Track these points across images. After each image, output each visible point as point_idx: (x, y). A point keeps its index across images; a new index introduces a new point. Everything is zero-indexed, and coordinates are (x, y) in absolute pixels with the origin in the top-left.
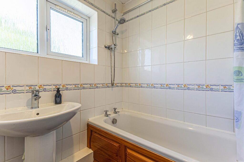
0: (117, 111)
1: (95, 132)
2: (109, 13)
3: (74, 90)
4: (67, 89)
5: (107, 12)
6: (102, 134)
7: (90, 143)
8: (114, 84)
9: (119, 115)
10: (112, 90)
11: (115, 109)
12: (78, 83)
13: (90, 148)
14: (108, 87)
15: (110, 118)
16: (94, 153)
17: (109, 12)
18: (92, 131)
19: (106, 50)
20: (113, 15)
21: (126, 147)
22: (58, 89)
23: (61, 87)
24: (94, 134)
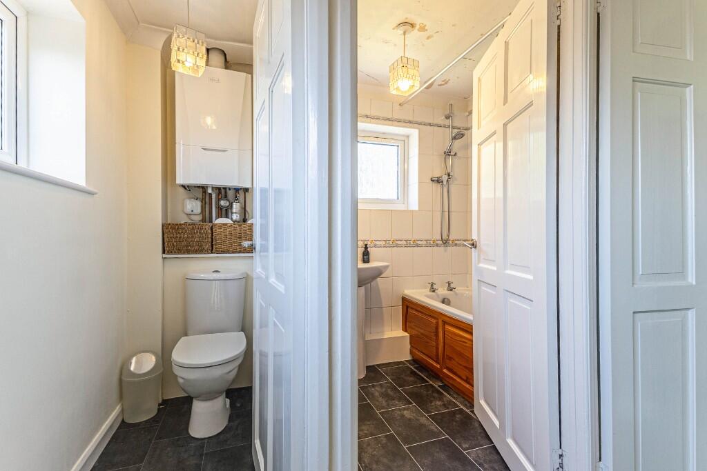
0: (452, 286)
1: (412, 308)
2: (440, 122)
3: (385, 249)
4: (375, 246)
5: (435, 122)
6: (419, 309)
7: (406, 322)
8: (451, 242)
9: (456, 294)
10: (445, 251)
11: (449, 284)
12: (389, 238)
13: (406, 331)
14: (437, 245)
15: (438, 295)
16: (411, 337)
17: (441, 120)
18: (407, 307)
19: (435, 185)
20: (448, 122)
21: (444, 323)
22: (366, 245)
23: (369, 243)
24: (410, 311)
